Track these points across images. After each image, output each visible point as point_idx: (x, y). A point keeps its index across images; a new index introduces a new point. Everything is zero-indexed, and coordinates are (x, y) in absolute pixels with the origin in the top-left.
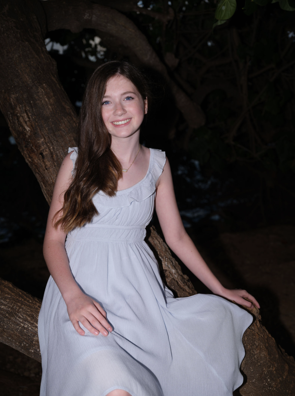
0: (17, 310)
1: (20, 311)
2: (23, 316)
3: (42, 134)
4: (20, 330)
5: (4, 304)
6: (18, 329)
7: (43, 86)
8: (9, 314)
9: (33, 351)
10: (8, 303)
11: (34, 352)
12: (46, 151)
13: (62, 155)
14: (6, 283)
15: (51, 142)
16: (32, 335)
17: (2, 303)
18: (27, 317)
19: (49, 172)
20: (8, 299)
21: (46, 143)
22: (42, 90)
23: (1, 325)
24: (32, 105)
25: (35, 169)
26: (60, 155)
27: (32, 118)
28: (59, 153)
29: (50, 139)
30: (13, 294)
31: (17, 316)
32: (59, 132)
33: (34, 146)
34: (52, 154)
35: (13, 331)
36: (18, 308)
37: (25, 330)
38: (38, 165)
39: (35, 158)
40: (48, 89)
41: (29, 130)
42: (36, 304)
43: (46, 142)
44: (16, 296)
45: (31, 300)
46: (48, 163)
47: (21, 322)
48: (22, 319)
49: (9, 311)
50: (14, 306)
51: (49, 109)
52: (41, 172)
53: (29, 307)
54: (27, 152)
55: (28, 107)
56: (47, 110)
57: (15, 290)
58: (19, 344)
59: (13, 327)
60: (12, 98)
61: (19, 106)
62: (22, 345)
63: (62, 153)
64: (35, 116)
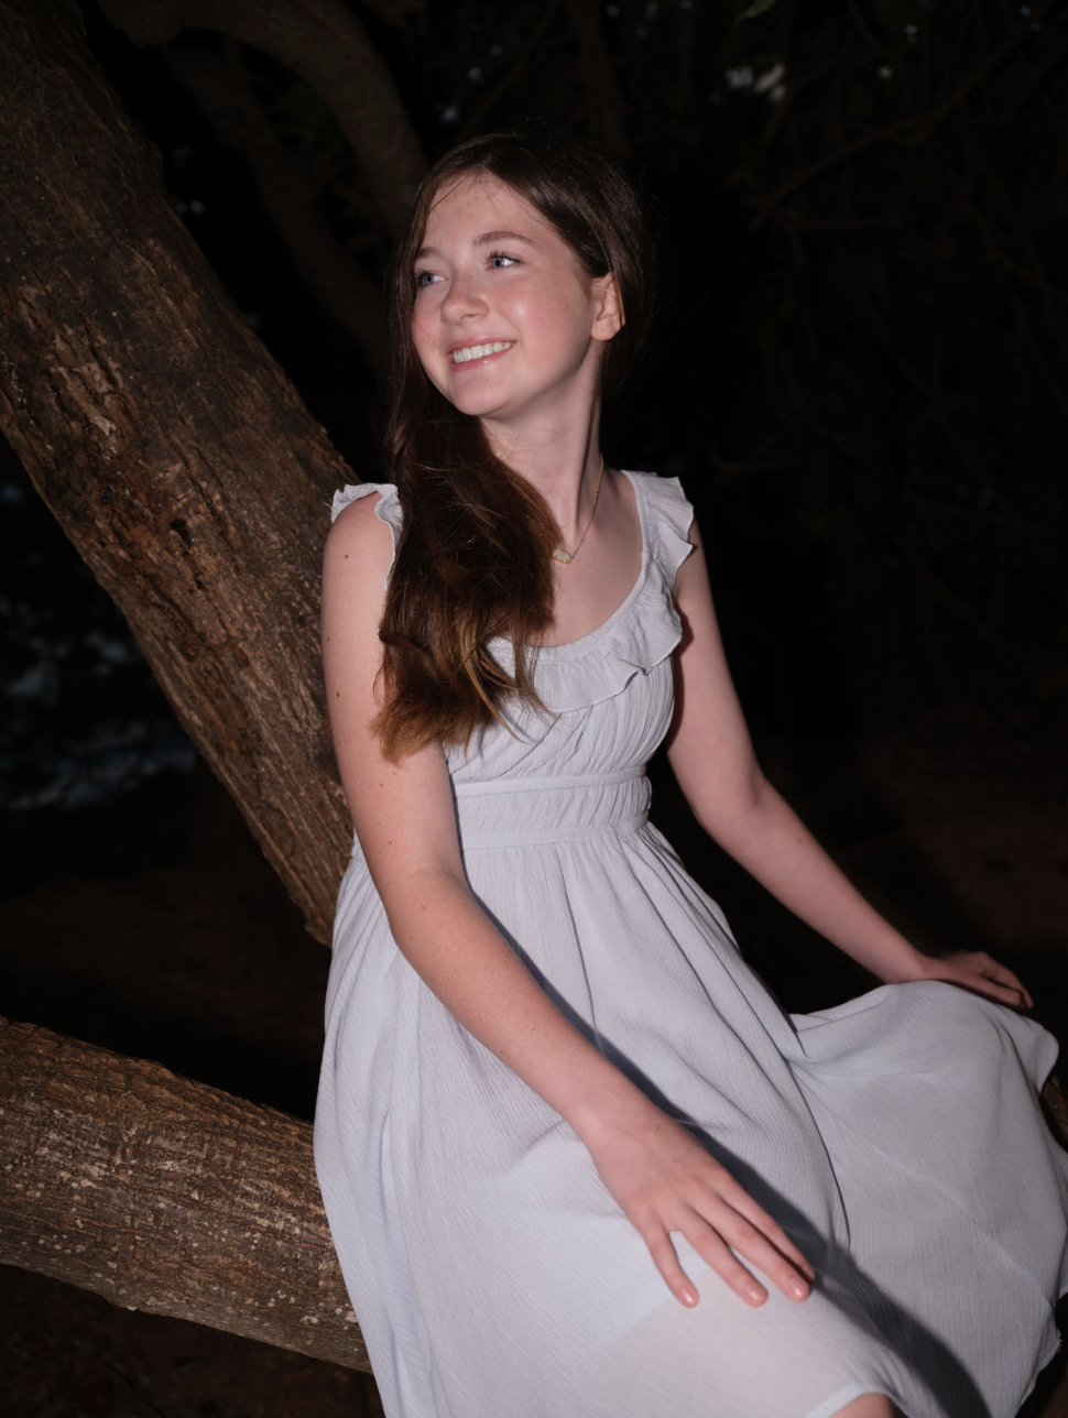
0: (228, 1166)
1: (240, 1167)
2: (258, 1188)
3: (172, 444)
4: (255, 1245)
5: (171, 1151)
6: (250, 1241)
7: (148, 248)
8: (201, 1189)
9: (315, 1320)
10: (186, 1147)
11: (322, 1323)
12: (197, 512)
13: (262, 525)
14: (146, 1066)
15: (214, 475)
16: (308, 1255)
17: (164, 1150)
18: (276, 1188)
19: (211, 595)
20: (182, 1130)
21: (192, 479)
22: (148, 263)
23: (177, 1242)
24: (120, 326)
25: (145, 591)
26: (256, 525)
27: (125, 379)
28: (251, 513)
29: (206, 463)
30: (192, 1106)
31: (234, 1191)
32: (239, 435)
33: (142, 496)
34: (219, 520)
35: (230, 1256)
36: (229, 1158)
37: (279, 1243)
38: (162, 574)
39: (150, 545)
40: (168, 259)
41: (111, 431)
42: (287, 1131)
43: (194, 474)
44: (206, 1111)
45: (265, 1119)
46: (208, 562)
47: (255, 1214)
48: (257, 1199)
49: (197, 1176)
50: (214, 1152)
51: (185, 341)
52: (178, 602)
53: (270, 1147)
54: (111, 524)
55: (105, 336)
56: (180, 345)
57: (191, 1091)
58: (257, 1304)
59: (227, 1238)
60: (24, 300)
61: (65, 331)
62: (271, 1305)
63: (261, 516)
64: (137, 370)
